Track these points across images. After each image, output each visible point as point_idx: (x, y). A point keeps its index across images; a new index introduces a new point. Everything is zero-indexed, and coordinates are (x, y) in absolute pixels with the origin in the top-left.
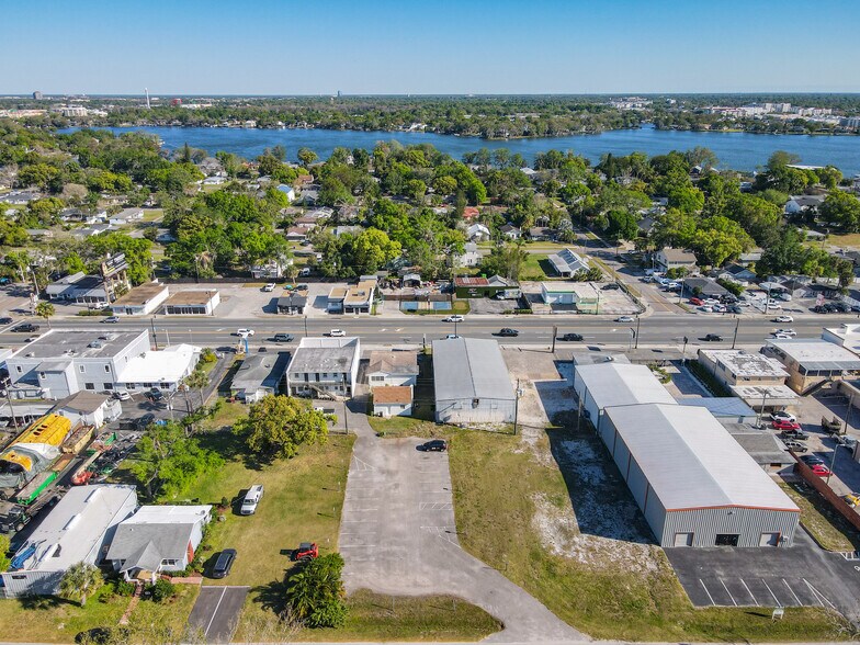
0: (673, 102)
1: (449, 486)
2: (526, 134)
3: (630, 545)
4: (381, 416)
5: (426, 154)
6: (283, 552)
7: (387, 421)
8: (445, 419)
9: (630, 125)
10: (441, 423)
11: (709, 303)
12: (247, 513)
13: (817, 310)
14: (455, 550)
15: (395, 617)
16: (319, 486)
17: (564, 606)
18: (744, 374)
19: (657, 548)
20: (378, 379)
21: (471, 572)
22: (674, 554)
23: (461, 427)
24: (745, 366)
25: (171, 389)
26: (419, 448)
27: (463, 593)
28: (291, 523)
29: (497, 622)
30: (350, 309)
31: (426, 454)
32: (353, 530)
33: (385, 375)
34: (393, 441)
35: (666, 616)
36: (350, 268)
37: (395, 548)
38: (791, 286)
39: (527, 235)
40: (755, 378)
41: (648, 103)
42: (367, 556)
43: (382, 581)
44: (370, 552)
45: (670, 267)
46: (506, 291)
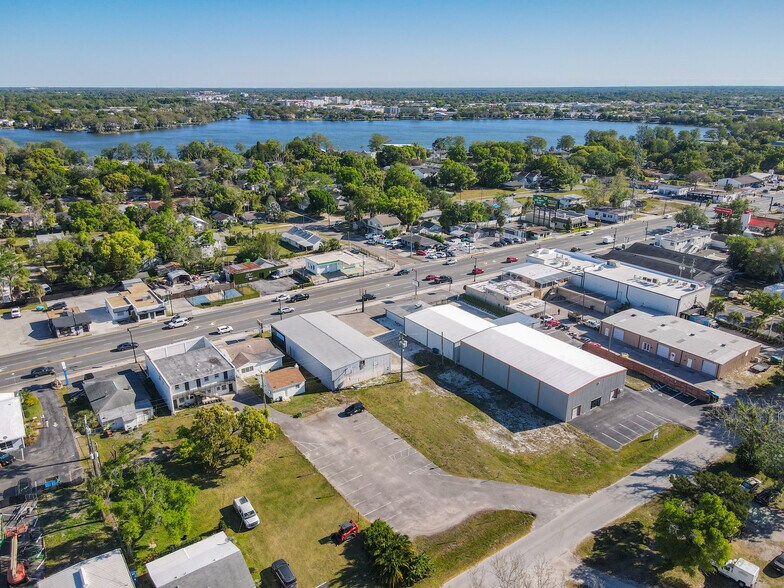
0: (246, 95)
1: (397, 436)
2: (137, 127)
3: (548, 428)
4: (281, 400)
5: (56, 152)
6: (323, 541)
7: (291, 403)
8: (339, 386)
9: (229, 116)
10: (338, 390)
11: (431, 252)
12: (253, 526)
13: (496, 245)
14: (450, 479)
15: (461, 545)
16: (293, 477)
17: (554, 484)
18: (513, 296)
19: (565, 424)
20: (247, 370)
21: (476, 489)
22: (576, 423)
23: (355, 388)
24: (508, 289)
25: (16, 447)
26: (342, 415)
27: (486, 505)
28: (302, 516)
29: (527, 513)
30: (144, 315)
31: (353, 417)
32: (359, 497)
33: (254, 365)
34: (313, 417)
35: (609, 462)
36: (107, 275)
37: (407, 497)
38: (470, 231)
39: (241, 220)
40: (519, 297)
41: (225, 96)
42: (393, 513)
43: (425, 525)
44: (392, 509)
45: (384, 230)
46: (280, 269)
